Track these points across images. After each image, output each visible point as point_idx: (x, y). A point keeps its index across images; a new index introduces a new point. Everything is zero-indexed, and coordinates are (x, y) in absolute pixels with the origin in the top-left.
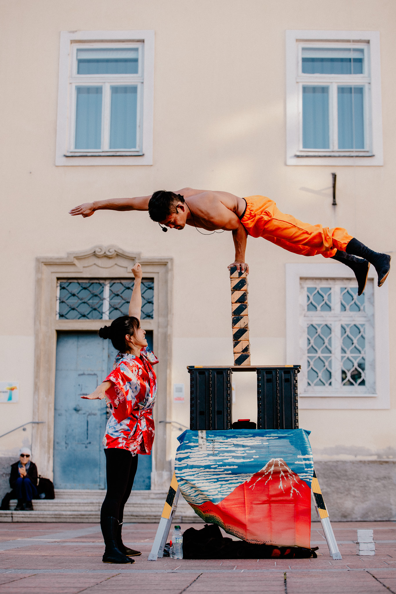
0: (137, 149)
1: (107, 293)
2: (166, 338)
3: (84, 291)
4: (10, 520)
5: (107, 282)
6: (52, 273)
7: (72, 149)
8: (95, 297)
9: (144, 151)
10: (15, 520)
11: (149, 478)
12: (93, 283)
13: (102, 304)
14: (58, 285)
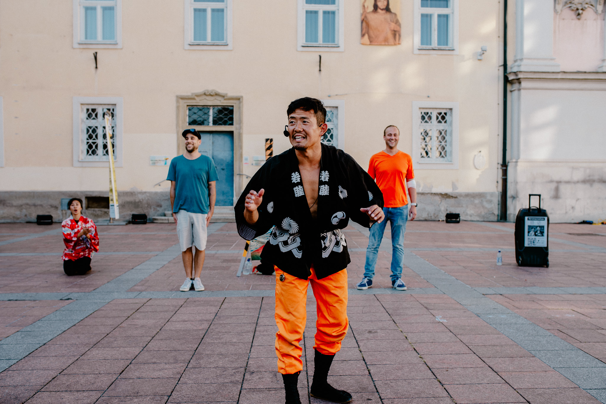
0: (225, 42)
1: (211, 113)
2: (240, 135)
3: (200, 111)
4: (167, 222)
5: (211, 108)
6: (185, 103)
7: (193, 41)
8: (206, 115)
9: (229, 43)
10: (170, 222)
11: (233, 200)
12: (204, 108)
13: (209, 118)
14: (188, 108)
